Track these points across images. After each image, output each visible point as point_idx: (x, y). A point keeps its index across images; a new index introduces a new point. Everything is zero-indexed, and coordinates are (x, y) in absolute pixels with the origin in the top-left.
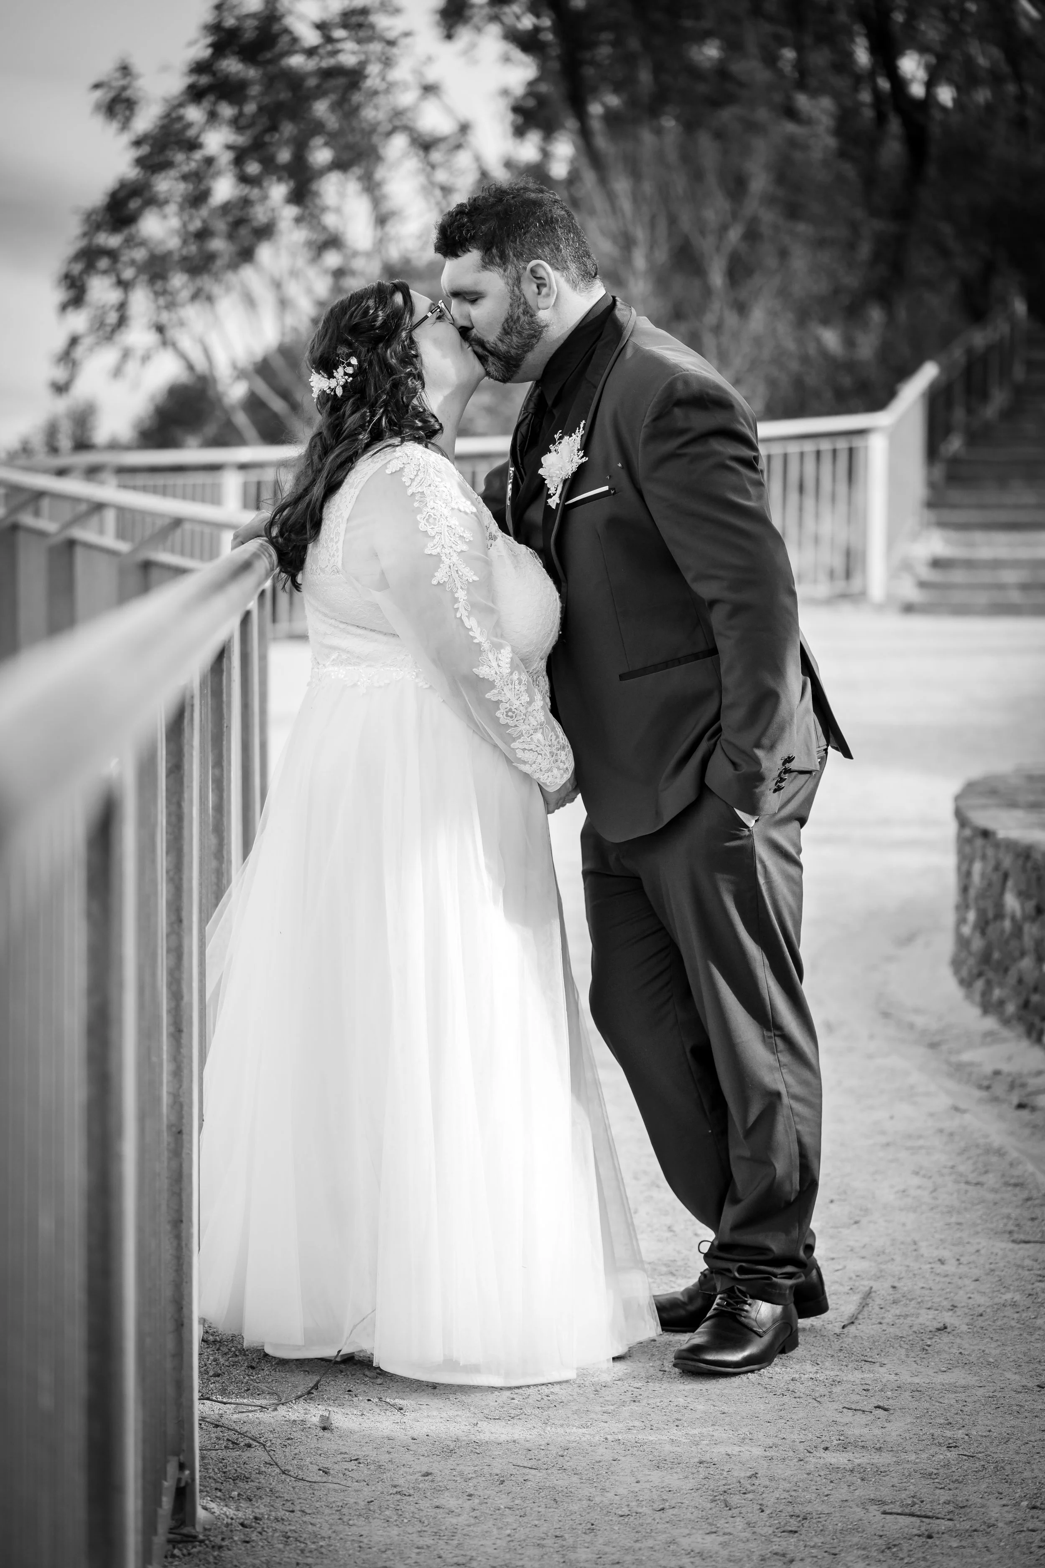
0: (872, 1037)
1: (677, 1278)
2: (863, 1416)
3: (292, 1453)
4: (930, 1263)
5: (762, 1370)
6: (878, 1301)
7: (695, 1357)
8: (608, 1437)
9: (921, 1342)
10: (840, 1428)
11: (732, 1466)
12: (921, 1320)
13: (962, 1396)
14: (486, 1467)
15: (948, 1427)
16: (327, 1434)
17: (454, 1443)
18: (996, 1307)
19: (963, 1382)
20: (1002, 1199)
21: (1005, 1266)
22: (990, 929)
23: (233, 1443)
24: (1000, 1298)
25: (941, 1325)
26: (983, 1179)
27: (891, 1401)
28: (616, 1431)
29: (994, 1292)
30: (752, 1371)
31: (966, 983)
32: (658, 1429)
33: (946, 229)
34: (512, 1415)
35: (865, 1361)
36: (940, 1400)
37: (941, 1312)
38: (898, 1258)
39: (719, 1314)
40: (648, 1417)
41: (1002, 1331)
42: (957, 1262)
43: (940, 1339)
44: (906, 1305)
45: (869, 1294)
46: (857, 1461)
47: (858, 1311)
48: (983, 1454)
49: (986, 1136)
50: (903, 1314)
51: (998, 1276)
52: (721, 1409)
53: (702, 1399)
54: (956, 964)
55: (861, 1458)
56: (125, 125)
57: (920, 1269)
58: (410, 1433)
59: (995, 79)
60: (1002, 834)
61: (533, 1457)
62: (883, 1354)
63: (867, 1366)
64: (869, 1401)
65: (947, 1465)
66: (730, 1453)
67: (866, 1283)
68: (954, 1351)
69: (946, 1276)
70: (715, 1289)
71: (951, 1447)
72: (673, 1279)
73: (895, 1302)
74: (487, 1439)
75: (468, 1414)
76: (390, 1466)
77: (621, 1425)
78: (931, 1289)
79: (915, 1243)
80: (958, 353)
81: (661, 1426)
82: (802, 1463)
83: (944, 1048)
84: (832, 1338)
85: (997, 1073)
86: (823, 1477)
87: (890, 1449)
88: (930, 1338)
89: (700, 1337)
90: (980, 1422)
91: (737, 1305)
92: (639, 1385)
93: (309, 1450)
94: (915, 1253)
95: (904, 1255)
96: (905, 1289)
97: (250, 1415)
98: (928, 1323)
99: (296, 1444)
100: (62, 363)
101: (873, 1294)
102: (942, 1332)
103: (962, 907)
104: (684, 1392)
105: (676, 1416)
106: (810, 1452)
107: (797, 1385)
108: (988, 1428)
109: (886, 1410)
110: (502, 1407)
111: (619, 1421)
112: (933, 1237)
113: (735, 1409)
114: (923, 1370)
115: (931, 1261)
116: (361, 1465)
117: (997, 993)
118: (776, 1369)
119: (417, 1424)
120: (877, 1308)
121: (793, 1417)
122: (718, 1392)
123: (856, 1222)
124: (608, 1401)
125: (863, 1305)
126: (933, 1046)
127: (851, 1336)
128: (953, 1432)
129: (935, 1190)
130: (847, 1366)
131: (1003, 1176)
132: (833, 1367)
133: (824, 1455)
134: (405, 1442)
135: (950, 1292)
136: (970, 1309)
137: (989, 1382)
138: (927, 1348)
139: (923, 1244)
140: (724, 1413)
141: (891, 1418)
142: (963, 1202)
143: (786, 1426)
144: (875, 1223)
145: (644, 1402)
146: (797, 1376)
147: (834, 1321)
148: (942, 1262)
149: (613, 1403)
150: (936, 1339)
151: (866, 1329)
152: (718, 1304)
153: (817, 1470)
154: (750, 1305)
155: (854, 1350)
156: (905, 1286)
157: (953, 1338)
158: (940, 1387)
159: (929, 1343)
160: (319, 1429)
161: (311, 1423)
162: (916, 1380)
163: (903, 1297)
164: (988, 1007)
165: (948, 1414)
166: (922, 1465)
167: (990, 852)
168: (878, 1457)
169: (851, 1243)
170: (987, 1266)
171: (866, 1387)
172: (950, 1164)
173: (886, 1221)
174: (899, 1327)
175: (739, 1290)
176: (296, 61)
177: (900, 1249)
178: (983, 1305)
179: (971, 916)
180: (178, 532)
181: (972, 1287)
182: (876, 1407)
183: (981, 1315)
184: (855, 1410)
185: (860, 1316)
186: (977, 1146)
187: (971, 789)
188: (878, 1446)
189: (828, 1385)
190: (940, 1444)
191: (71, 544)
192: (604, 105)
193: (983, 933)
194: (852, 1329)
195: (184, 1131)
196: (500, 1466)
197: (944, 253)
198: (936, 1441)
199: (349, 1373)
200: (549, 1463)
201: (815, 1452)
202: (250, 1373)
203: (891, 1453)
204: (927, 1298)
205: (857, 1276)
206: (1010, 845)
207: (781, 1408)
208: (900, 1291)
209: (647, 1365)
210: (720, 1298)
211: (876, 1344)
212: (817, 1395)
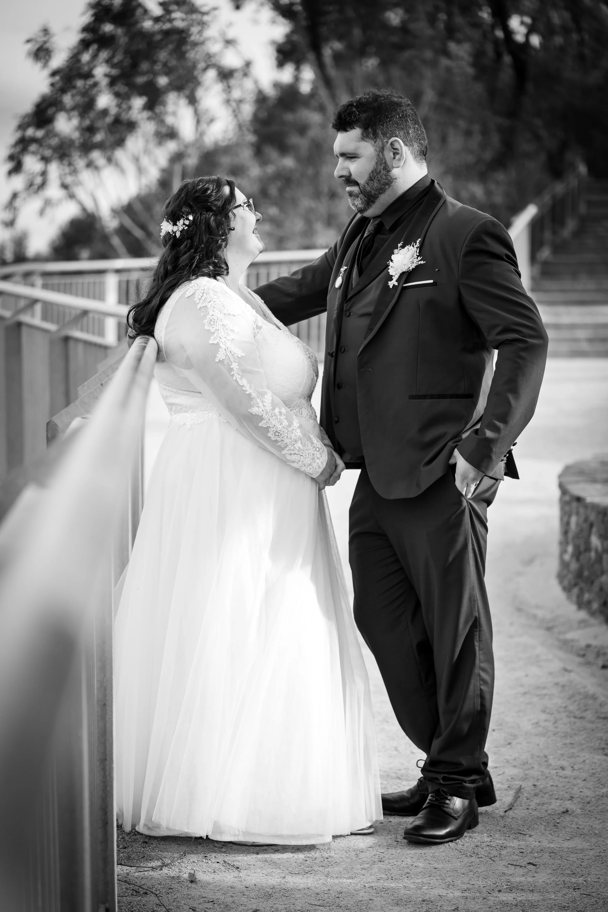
0: (511, 624)
1: (402, 781)
2: (521, 869)
3: (173, 898)
4: (556, 769)
5: (458, 840)
6: (526, 795)
7: (417, 833)
8: (366, 885)
9: (553, 821)
10: (507, 878)
11: (443, 903)
12: (552, 806)
13: (581, 856)
14: (291, 905)
15: (573, 876)
16: (193, 885)
17: (272, 890)
18: (597, 797)
19: (580, 847)
20: (597, 727)
21: (601, 771)
22: (582, 557)
23: (136, 892)
24: (600, 791)
25: (565, 809)
26: (584, 714)
27: (537, 859)
28: (370, 881)
29: (595, 788)
30: (451, 841)
31: (567, 589)
32: (396, 879)
33: (538, 122)
34: (306, 871)
35: (520, 834)
36: (567, 858)
37: (564, 801)
38: (536, 766)
39: (431, 806)
40: (390, 871)
41: (602, 813)
42: (572, 769)
43: (564, 818)
44: (543, 797)
45: (519, 790)
46: (519, 899)
47: (514, 801)
48: (596, 893)
49: (585, 687)
50: (541, 803)
51: (597, 777)
52: (433, 866)
53: (421, 860)
54: (561, 577)
55: (522, 897)
56: (45, 65)
57: (550, 773)
58: (244, 883)
59: (566, 31)
60: (589, 500)
61: (321, 899)
62: (530, 829)
63: (521, 837)
64: (524, 860)
65: (574, 901)
66: (441, 895)
67: (517, 783)
68: (574, 826)
69: (566, 778)
70: (427, 790)
71: (576, 889)
72: (399, 781)
73: (536, 795)
74: (291, 887)
75: (279, 871)
76: (234, 906)
77: (373, 877)
78: (557, 786)
79: (546, 756)
80: (547, 198)
81: (397, 877)
82: (485, 900)
83: (556, 630)
84: (499, 819)
85: (588, 646)
86: (498, 910)
87: (539, 891)
88: (559, 818)
89: (419, 820)
90: (593, 873)
91: (442, 800)
92: (382, 851)
93: (183, 896)
94: (546, 763)
95: (540, 764)
96: (542, 786)
97: (146, 873)
98: (557, 809)
99: (175, 892)
100: (8, 209)
101: (522, 790)
102: (565, 814)
103: (564, 543)
104: (411, 855)
105: (407, 870)
106: (490, 893)
107: (479, 850)
108: (598, 877)
109: (534, 865)
110: (300, 866)
111: (371, 875)
112: (556, 752)
113: (442, 866)
114: (555, 839)
115: (556, 768)
116: (216, 905)
117: (587, 596)
118: (466, 839)
119: (248, 877)
120: (525, 799)
121: (478, 870)
122: (431, 855)
123: (509, 744)
124: (364, 861)
125: (517, 797)
126: (549, 629)
127: (510, 817)
128: (577, 879)
129: (555, 722)
130: (509, 837)
131: (596, 712)
132: (501, 838)
133: (498, 895)
134: (241, 890)
135: (569, 788)
136: (581, 799)
137: (596, 846)
138: (557, 824)
139: (551, 757)
140: (436, 868)
141: (538, 870)
142: (573, 730)
143: (474, 877)
144: (521, 744)
145: (386, 862)
146: (479, 844)
147: (499, 808)
148: (563, 768)
149: (368, 862)
150: (562, 818)
151: (519, 812)
152: (429, 800)
153: (495, 905)
154: (449, 800)
155: (513, 826)
156: (541, 784)
157: (572, 818)
158: (566, 850)
159: (558, 821)
160: (188, 882)
161: (183, 878)
162: (552, 845)
163: (541, 791)
164: (581, 604)
165: (573, 868)
166: (559, 901)
167: (582, 510)
168: (531, 896)
169: (507, 757)
170: (591, 771)
171: (521, 851)
172: (564, 705)
173: (527, 743)
174: (539, 811)
175: (442, 790)
176: (148, 24)
177: (537, 761)
178: (590, 796)
179: (570, 549)
180: (85, 319)
181: (581, 785)
182: (528, 864)
183: (589, 803)
184: (516, 865)
185: (515, 805)
186: (580, 693)
187: (567, 470)
188: (531, 889)
189: (498, 849)
190: (569, 887)
191: (19, 325)
192: (331, 48)
193: (578, 559)
194: (510, 813)
195: (107, 704)
196: (300, 904)
197: (537, 138)
198: (567, 885)
199: (205, 845)
200: (330, 902)
201: (493, 894)
202: (144, 846)
203: (539, 893)
204: (555, 792)
205: (512, 778)
206: (594, 507)
207: (470, 865)
208: (539, 788)
209: (387, 838)
210: (431, 796)
211: (526, 822)
212: (492, 856)
